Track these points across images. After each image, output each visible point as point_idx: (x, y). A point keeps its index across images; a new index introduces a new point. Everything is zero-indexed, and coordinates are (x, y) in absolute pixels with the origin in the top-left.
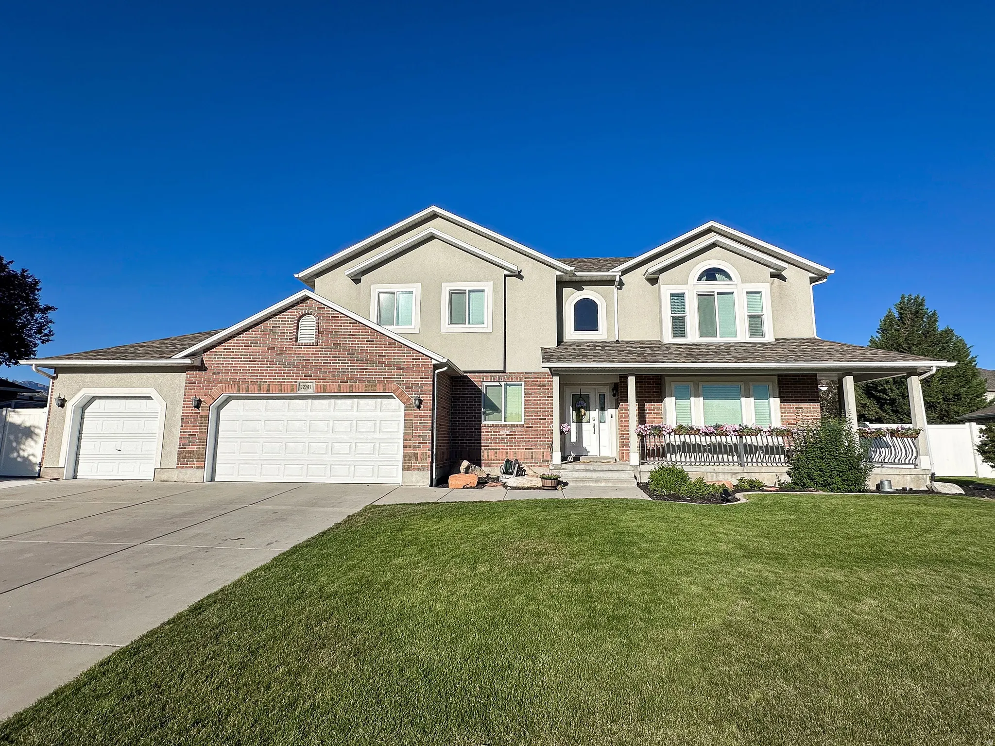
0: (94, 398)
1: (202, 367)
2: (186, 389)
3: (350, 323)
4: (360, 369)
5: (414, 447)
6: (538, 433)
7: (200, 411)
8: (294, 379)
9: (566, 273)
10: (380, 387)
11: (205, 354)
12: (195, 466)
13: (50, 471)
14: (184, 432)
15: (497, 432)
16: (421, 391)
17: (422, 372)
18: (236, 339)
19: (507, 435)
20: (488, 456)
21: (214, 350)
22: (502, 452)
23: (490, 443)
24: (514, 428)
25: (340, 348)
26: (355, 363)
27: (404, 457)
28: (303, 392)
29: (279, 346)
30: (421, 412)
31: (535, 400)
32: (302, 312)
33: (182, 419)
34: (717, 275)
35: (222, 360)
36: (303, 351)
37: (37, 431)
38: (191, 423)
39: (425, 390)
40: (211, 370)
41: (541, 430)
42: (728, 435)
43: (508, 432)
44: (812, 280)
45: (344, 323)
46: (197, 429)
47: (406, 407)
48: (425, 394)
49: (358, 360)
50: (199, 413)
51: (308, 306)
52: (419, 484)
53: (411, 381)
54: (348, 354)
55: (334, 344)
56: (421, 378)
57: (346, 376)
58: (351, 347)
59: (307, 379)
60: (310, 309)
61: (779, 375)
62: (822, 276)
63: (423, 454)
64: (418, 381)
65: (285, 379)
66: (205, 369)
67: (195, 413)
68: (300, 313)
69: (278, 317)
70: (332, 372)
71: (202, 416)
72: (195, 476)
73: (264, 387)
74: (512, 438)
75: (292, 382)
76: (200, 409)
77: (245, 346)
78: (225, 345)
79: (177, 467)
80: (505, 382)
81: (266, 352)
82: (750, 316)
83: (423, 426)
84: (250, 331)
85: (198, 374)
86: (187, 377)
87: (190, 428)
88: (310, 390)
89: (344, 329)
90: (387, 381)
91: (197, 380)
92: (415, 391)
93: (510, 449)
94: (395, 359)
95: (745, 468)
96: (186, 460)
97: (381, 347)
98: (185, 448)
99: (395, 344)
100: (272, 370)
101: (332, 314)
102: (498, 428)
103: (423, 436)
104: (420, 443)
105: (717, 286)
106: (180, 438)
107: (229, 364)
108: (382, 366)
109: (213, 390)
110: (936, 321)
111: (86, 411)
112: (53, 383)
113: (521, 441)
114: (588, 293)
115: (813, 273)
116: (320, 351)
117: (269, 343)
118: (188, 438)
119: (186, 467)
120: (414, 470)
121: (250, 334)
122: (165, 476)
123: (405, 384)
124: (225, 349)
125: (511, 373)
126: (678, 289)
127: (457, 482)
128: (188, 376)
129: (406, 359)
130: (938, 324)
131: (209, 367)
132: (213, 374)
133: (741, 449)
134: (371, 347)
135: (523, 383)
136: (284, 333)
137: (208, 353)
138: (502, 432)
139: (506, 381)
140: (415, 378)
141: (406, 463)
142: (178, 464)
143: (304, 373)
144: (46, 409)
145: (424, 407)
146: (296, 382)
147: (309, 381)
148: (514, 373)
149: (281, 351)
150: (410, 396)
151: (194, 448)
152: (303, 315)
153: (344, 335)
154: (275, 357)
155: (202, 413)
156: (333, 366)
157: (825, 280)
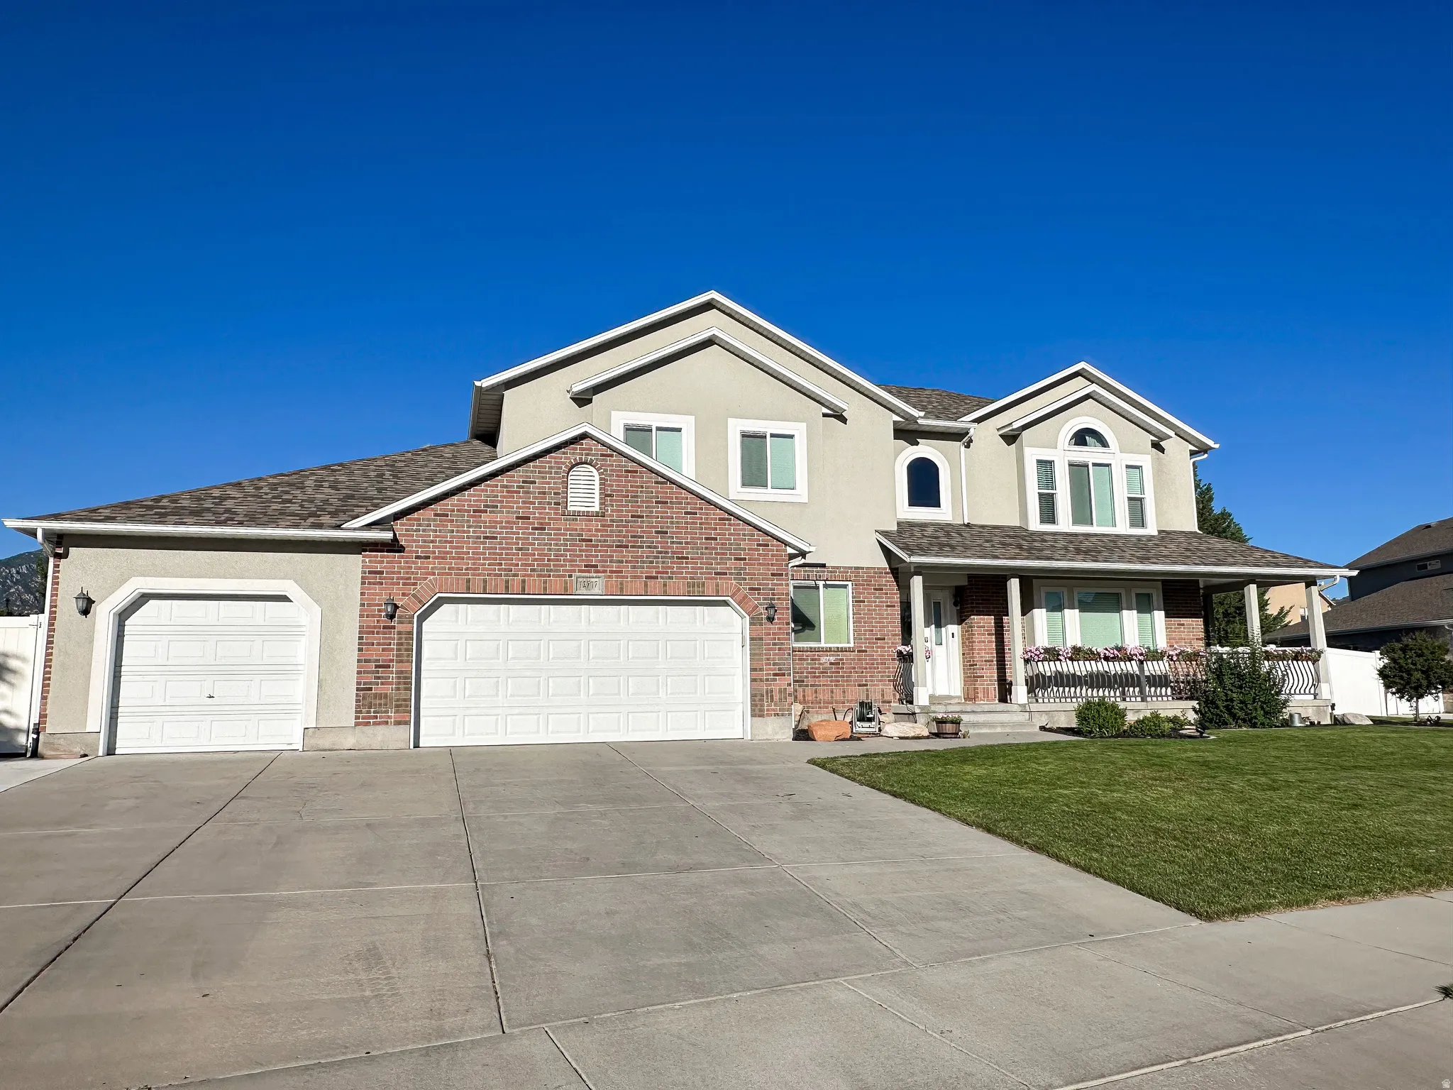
0: (144, 598)
1: (394, 546)
2: (363, 583)
3: (656, 483)
4: (678, 558)
5: (767, 680)
6: (875, 660)
7: (395, 622)
8: (567, 571)
9: (907, 420)
10: (710, 586)
11: (399, 522)
12: (393, 720)
13: (62, 741)
14: (366, 661)
15: (816, 660)
16: (773, 594)
17: (772, 565)
18: (456, 497)
19: (831, 664)
20: (804, 696)
21: (415, 515)
22: (824, 690)
23: (807, 677)
24: (840, 653)
25: (642, 522)
26: (669, 548)
27: (753, 696)
28: (582, 594)
29: (537, 515)
30: (774, 627)
31: (869, 610)
32: (575, 459)
33: (360, 638)
34: (1087, 438)
35: (431, 533)
36: (581, 524)
37: (13, 663)
38: (379, 644)
39: (779, 594)
40: (411, 552)
41: (880, 655)
42: (1133, 660)
43: (832, 659)
44: (1193, 453)
45: (647, 482)
46: (392, 655)
47: (752, 618)
48: (779, 599)
49: (672, 543)
50: (394, 627)
51: (584, 449)
52: (777, 737)
53: (756, 579)
54: (657, 532)
55: (632, 516)
56: (773, 575)
57: (654, 567)
58: (659, 522)
59: (589, 572)
60: (587, 455)
61: (1163, 581)
62: (1204, 449)
63: (780, 691)
64: (767, 579)
65: (551, 570)
66: (401, 549)
67: (384, 628)
68: (572, 461)
69: (531, 464)
70: (631, 562)
71: (399, 633)
72: (390, 737)
73: (516, 583)
74: (838, 668)
75: (564, 576)
76: (396, 619)
77: (474, 511)
78: (437, 507)
79: (357, 724)
80: (824, 582)
81: (514, 523)
82: (1130, 499)
83: (780, 649)
84: (483, 486)
85: (388, 557)
86: (363, 561)
87: (375, 653)
88: (596, 591)
89: (647, 492)
90: (720, 579)
91: (385, 567)
92: (764, 594)
93: (836, 685)
94: (731, 544)
95: (1148, 704)
96: (372, 710)
97: (708, 524)
98: (370, 689)
99: (730, 520)
100: (526, 554)
101: (625, 466)
102: (817, 653)
103: (779, 664)
104: (775, 675)
105: (1090, 454)
106: (359, 673)
107: (446, 542)
108: (711, 554)
109: (418, 587)
110: (1211, 499)
111: (127, 623)
112: (56, 566)
113: (851, 672)
114: (926, 450)
115: (1194, 445)
116: (609, 526)
117: (518, 506)
118: (373, 672)
119: (375, 724)
120: (768, 715)
121: (482, 491)
122: (326, 742)
123: (747, 584)
124: (436, 515)
125: (833, 567)
126: (1046, 455)
127: (827, 732)
128: (367, 560)
129: (747, 544)
130: (1213, 504)
131: (408, 546)
132: (417, 557)
133: (1143, 680)
134: (693, 523)
135: (850, 583)
136: (544, 493)
137: (404, 520)
138: (823, 660)
139: (825, 580)
140: (762, 574)
141: (756, 705)
142: (357, 718)
143: (583, 561)
144: (44, 618)
145: (779, 619)
146: (570, 576)
147: (595, 575)
148: (838, 568)
149: (542, 524)
150: (756, 602)
151: (389, 690)
152: (577, 464)
153: (647, 502)
154: (530, 534)
155: (399, 627)
156: (633, 552)
157: (1206, 456)
